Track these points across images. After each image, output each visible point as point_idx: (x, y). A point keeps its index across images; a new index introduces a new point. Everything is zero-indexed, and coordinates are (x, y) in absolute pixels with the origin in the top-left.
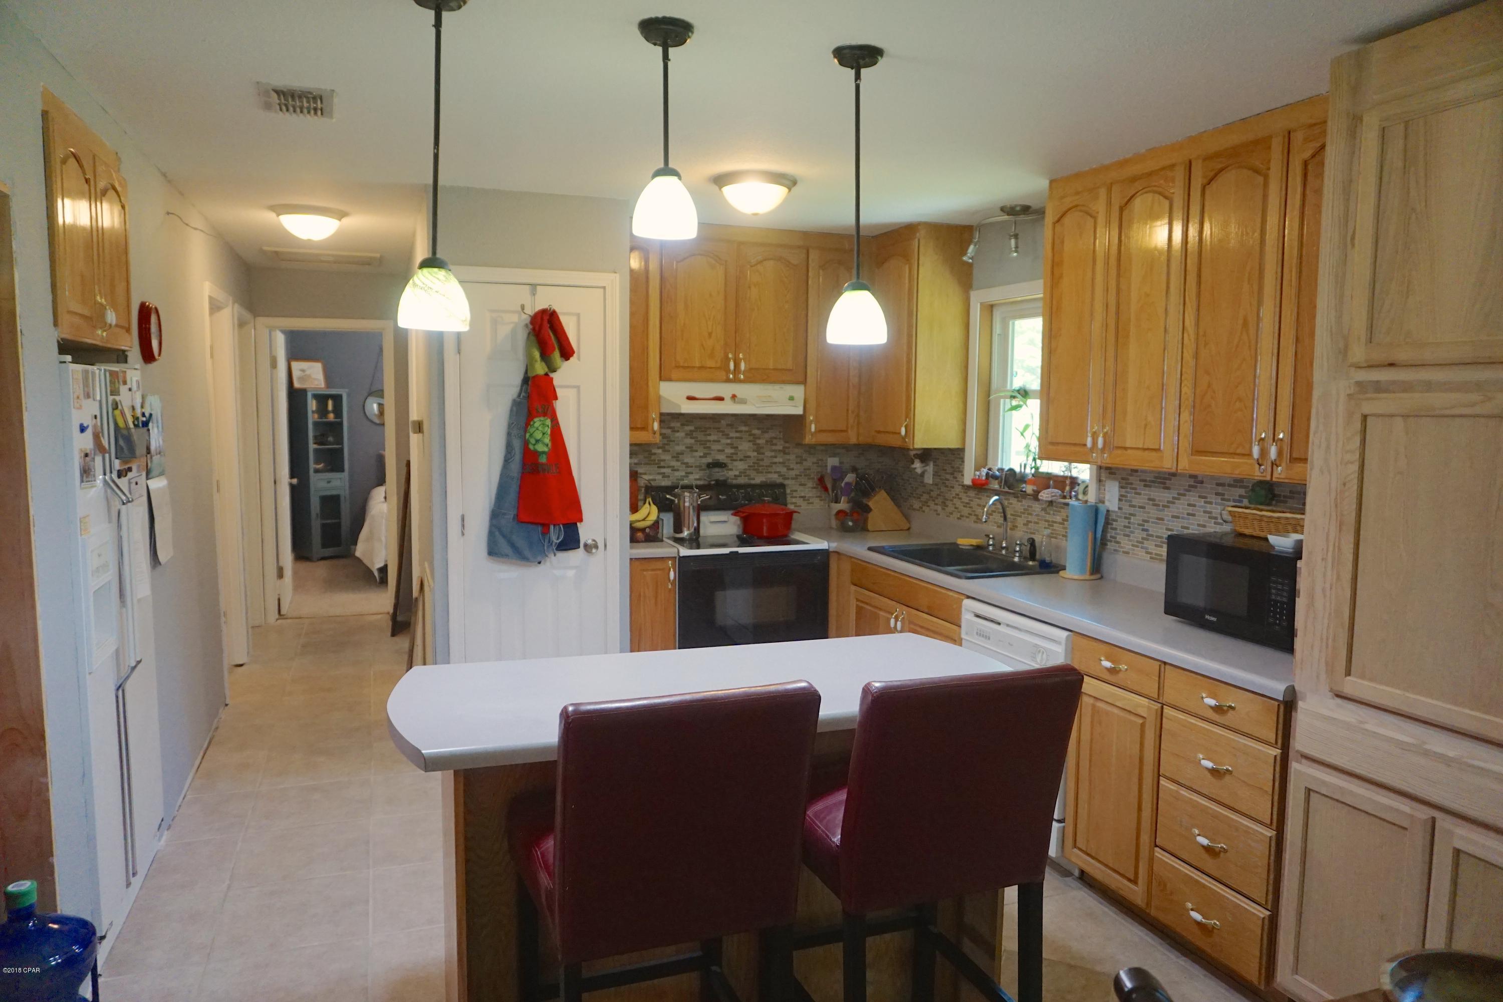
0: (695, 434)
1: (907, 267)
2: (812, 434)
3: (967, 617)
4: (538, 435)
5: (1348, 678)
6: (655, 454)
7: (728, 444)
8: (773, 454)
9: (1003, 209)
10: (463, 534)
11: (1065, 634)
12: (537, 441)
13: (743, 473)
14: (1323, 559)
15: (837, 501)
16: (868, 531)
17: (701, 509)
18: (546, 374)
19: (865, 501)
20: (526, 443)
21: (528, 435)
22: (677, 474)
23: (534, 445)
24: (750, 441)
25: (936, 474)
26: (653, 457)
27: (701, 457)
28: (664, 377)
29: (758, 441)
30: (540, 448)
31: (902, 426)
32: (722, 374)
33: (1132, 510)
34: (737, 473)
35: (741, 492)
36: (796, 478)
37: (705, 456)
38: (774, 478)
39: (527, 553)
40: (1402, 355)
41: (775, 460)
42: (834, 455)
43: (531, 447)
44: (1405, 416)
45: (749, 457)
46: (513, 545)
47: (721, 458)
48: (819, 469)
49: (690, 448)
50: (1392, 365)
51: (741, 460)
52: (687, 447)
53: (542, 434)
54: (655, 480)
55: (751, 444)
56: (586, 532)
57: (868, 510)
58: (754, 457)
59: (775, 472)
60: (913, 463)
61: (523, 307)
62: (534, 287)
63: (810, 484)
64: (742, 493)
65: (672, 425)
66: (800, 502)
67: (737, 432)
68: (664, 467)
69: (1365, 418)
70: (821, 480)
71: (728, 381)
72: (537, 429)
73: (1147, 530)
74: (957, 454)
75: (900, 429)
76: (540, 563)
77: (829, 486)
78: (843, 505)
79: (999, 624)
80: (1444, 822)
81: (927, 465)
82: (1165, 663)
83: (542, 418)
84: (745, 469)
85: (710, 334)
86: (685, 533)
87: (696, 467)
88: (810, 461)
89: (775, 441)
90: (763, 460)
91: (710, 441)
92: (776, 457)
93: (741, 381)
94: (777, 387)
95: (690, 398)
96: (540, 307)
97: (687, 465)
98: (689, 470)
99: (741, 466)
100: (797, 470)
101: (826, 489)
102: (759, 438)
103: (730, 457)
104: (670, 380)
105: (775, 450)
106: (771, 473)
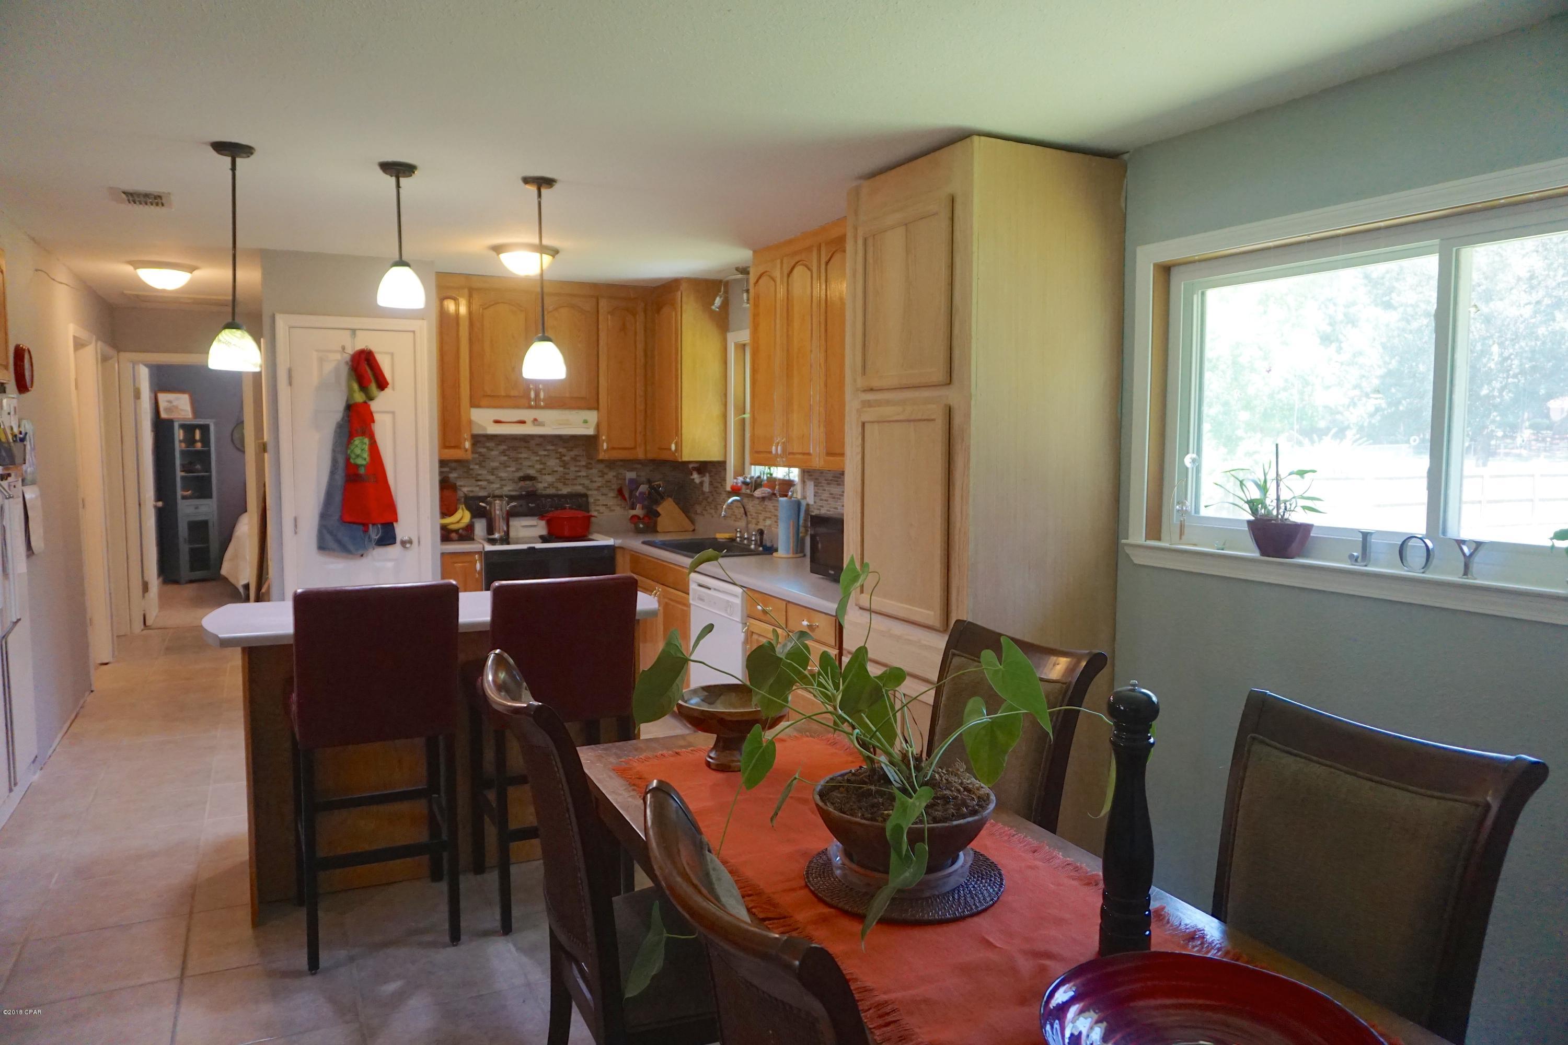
0: (507, 453)
2: (605, 451)
3: (693, 586)
4: (358, 451)
6: (472, 469)
7: (537, 461)
8: (577, 469)
9: (737, 269)
10: (296, 533)
11: (743, 590)
12: (358, 456)
13: (551, 485)
15: (633, 508)
16: (658, 532)
17: (511, 514)
18: (365, 402)
19: (654, 507)
20: (348, 460)
21: (349, 452)
22: (491, 486)
23: (355, 459)
24: (557, 458)
25: (711, 483)
26: (471, 472)
27: (513, 472)
28: (474, 404)
29: (564, 458)
30: (360, 461)
31: (671, 443)
32: (524, 402)
33: (821, 503)
34: (546, 485)
35: (548, 501)
36: (598, 489)
37: (518, 470)
38: (579, 489)
39: (351, 548)
40: (876, 383)
41: (580, 474)
42: (632, 470)
43: (352, 461)
44: (879, 422)
45: (557, 471)
46: (339, 542)
47: (532, 472)
48: (620, 482)
49: (505, 465)
50: (872, 390)
51: (549, 474)
52: (501, 464)
53: (362, 450)
54: (472, 491)
55: (558, 461)
56: (402, 530)
57: (658, 514)
58: (561, 471)
59: (580, 484)
60: (692, 474)
61: (343, 348)
62: (354, 331)
63: (612, 494)
65: (488, 444)
66: (602, 509)
67: (545, 450)
68: (481, 480)
69: (863, 424)
70: (620, 492)
71: (530, 407)
72: (357, 446)
74: (721, 465)
75: (670, 446)
76: (362, 556)
77: (627, 496)
78: (639, 511)
79: (709, 589)
81: (704, 476)
82: (789, 602)
83: (361, 438)
84: (553, 482)
85: (513, 369)
86: (497, 536)
87: (509, 480)
88: (611, 475)
89: (578, 458)
90: (568, 474)
91: (521, 458)
92: (580, 471)
93: (542, 408)
94: (574, 412)
95: (497, 422)
96: (360, 346)
97: (502, 479)
98: (503, 482)
99: (550, 479)
100: (599, 481)
101: (624, 498)
102: (564, 456)
103: (540, 471)
104: (478, 406)
105: (579, 466)
106: (576, 485)
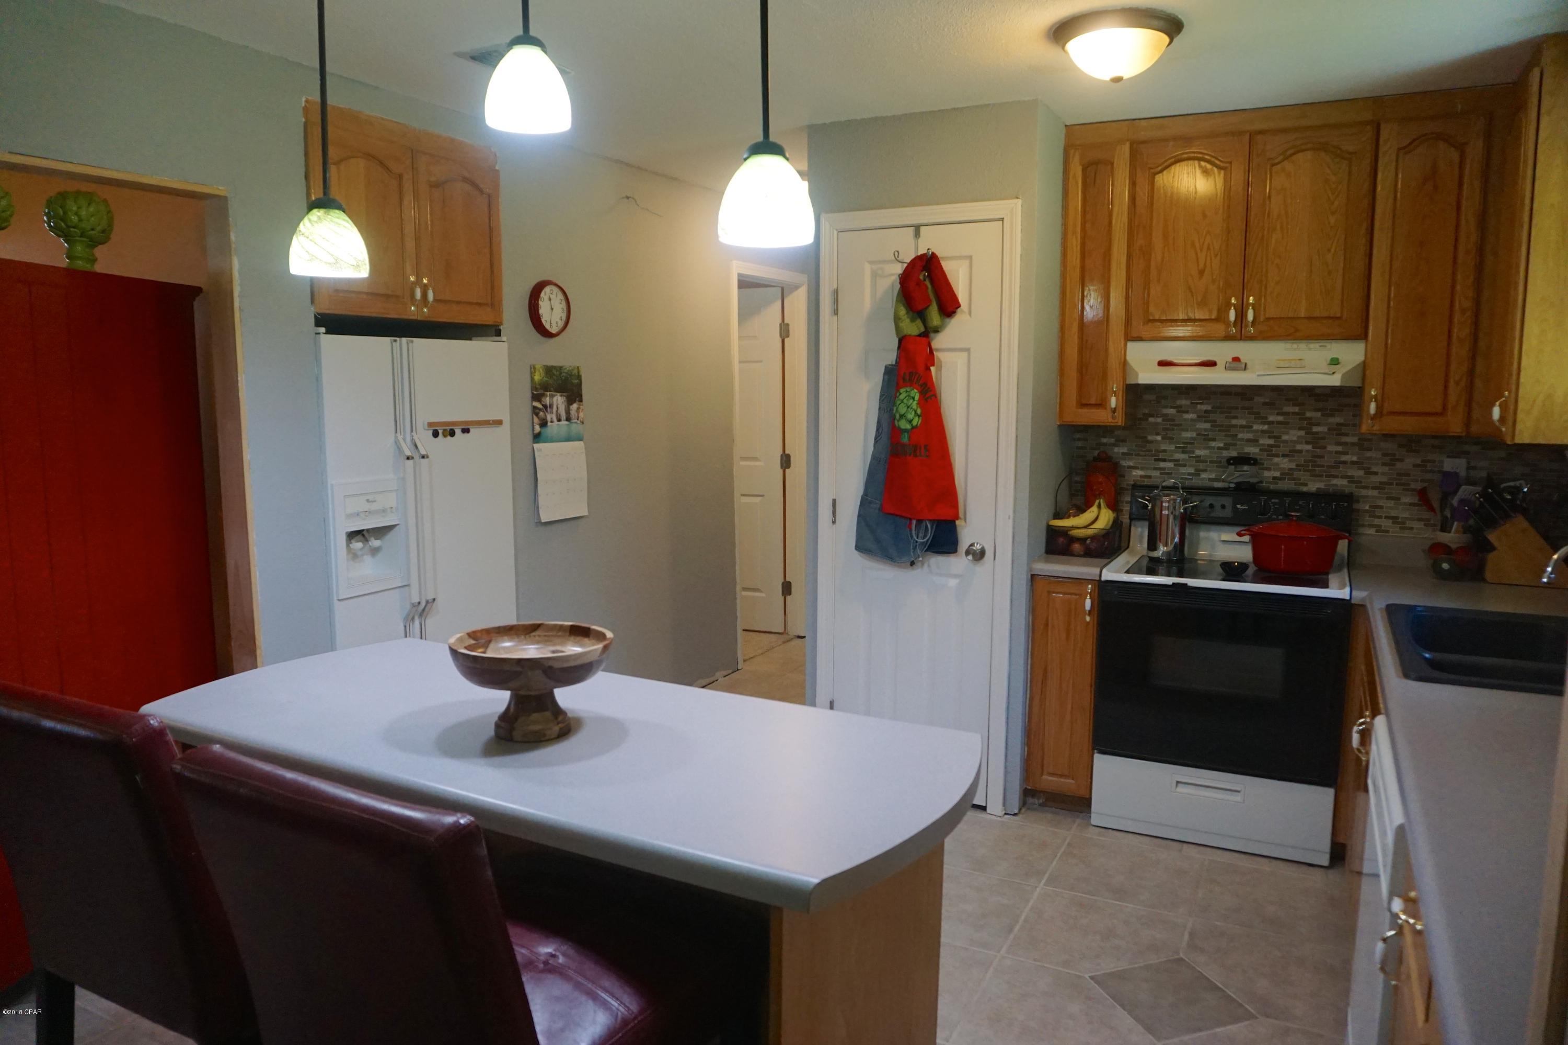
0: (1213, 416)
2: (1373, 418)
4: (902, 409)
6: (1152, 442)
7: (1263, 432)
8: (1340, 448)
10: (834, 522)
12: (902, 416)
13: (1286, 475)
15: (1445, 528)
16: (1485, 581)
18: (924, 336)
20: (892, 421)
21: (895, 409)
22: (1183, 470)
23: (900, 421)
24: (1301, 428)
26: (1149, 446)
27: (1219, 448)
28: (1130, 337)
29: (1315, 429)
30: (904, 425)
31: (1493, 405)
32: (1220, 329)
34: (1277, 474)
35: (1272, 503)
36: (1380, 487)
37: (1226, 447)
38: (1340, 483)
41: (1345, 458)
45: (1300, 452)
46: (879, 542)
47: (1252, 450)
48: (1425, 476)
49: (1206, 438)
51: (1284, 456)
52: (1199, 434)
53: (906, 408)
54: (1150, 477)
55: (1302, 433)
56: (969, 533)
57: (1489, 547)
58: (1307, 451)
59: (1344, 477)
62: (917, 228)
63: (1407, 498)
64: (1275, 503)
65: (1179, 402)
66: (1385, 523)
67: (1279, 414)
68: (1164, 460)
70: (1423, 494)
71: (1228, 338)
72: (902, 401)
75: (1491, 412)
76: (912, 564)
77: (1436, 504)
78: (1453, 537)
83: (908, 389)
84: (1291, 469)
85: (1201, 273)
87: (1211, 462)
88: (1409, 462)
89: (1344, 430)
90: (1322, 457)
91: (1235, 426)
92: (1346, 453)
93: (1252, 338)
94: (1315, 345)
95: (1163, 364)
96: (919, 252)
97: (1198, 459)
98: (1202, 466)
99: (1285, 463)
100: (1381, 473)
101: (1431, 508)
102: (1318, 424)
103: (1268, 450)
104: (1139, 339)
105: (1345, 444)
106: (1336, 477)
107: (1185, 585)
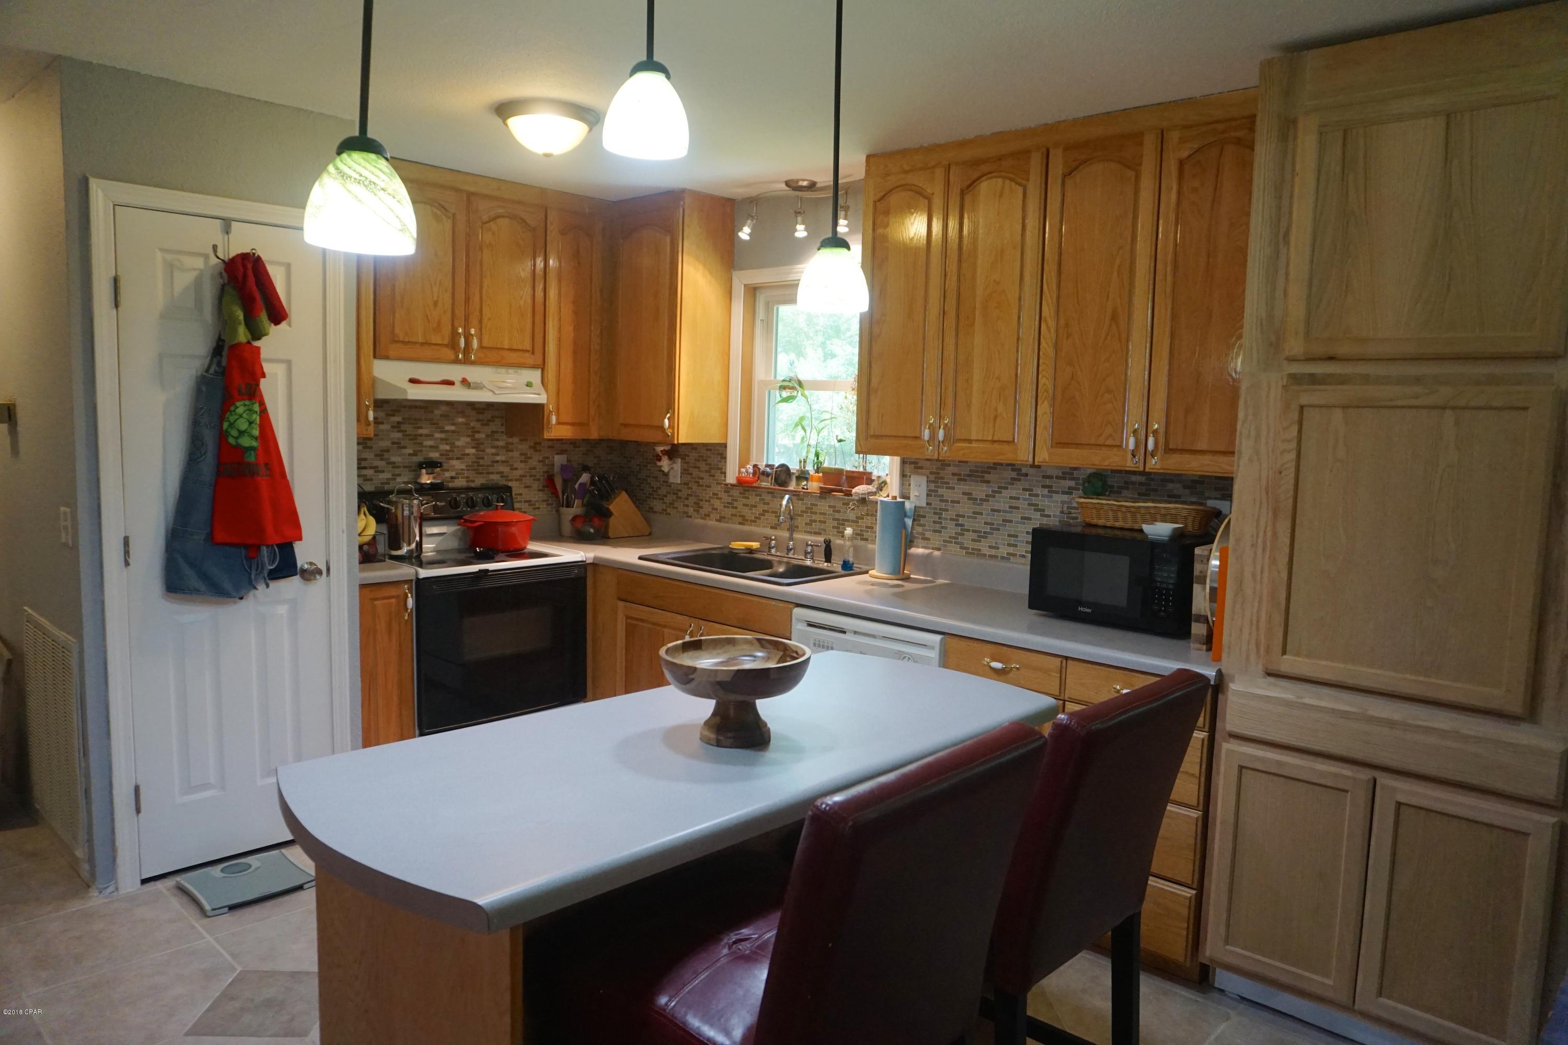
0: (402, 427)
1: (668, 239)
2: (553, 428)
3: (798, 627)
4: (243, 425)
5: (1285, 657)
7: (442, 439)
8: (494, 451)
9: (787, 183)
10: (127, 564)
11: (938, 638)
12: (241, 433)
13: (459, 473)
14: (1252, 545)
15: (569, 505)
16: (609, 538)
17: (423, 519)
18: (249, 343)
19: (605, 504)
20: (222, 437)
21: (225, 425)
22: (382, 476)
23: (237, 438)
24: (468, 436)
25: (685, 472)
27: (410, 455)
28: (378, 354)
29: (477, 436)
30: (246, 442)
31: (665, 418)
32: (450, 354)
33: (943, 505)
34: (453, 474)
35: (461, 498)
36: (521, 478)
37: (415, 454)
38: (498, 479)
39: (227, 586)
40: (1343, 349)
41: (498, 458)
42: (562, 452)
43: (231, 441)
44: (1345, 407)
45: (468, 454)
46: (204, 576)
47: (434, 455)
48: (545, 469)
49: (398, 445)
51: (458, 459)
52: (393, 443)
53: (248, 423)
55: (468, 439)
56: (304, 553)
57: (607, 514)
58: (473, 454)
59: (497, 473)
60: (660, 460)
61: (215, 248)
62: (227, 224)
63: (536, 485)
64: (463, 498)
66: (525, 506)
67: (453, 424)
69: (1302, 407)
70: (550, 482)
71: (456, 361)
72: (241, 416)
73: (962, 525)
74: (717, 451)
75: (663, 421)
76: (241, 597)
77: (559, 488)
78: (577, 510)
79: (844, 632)
80: (1384, 780)
81: (674, 462)
82: (1067, 658)
83: (247, 402)
84: (462, 470)
85: (436, 304)
86: (405, 550)
87: (404, 467)
88: (535, 460)
89: (496, 436)
90: (483, 458)
91: (421, 435)
92: (498, 455)
93: (473, 363)
94: (513, 371)
95: (413, 381)
96: (235, 250)
97: (394, 465)
98: (397, 471)
99: (457, 464)
100: (521, 469)
101: (555, 493)
102: (479, 432)
103: (445, 454)
104: (387, 358)
105: (497, 447)
106: (492, 473)
107: (487, 571)
